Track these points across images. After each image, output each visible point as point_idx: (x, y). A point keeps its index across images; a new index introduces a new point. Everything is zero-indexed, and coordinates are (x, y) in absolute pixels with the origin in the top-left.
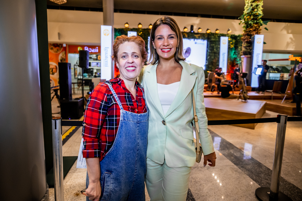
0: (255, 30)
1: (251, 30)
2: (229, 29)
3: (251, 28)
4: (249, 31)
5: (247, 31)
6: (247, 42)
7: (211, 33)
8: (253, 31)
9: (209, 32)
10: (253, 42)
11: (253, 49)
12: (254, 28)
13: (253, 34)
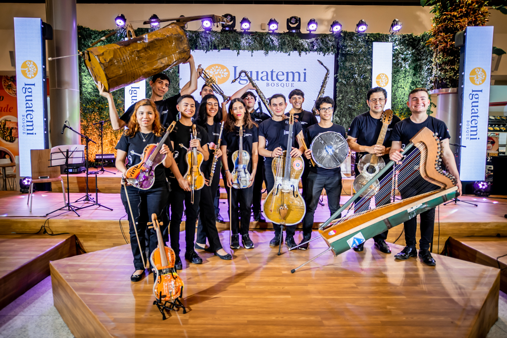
0: (466, 15)
1: (454, 16)
2: (395, 20)
3: (454, 10)
4: (450, 19)
5: (445, 20)
6: (445, 51)
7: (345, 33)
8: (461, 17)
9: (337, 29)
10: (463, 47)
11: (462, 69)
12: (464, 9)
13: (462, 27)
